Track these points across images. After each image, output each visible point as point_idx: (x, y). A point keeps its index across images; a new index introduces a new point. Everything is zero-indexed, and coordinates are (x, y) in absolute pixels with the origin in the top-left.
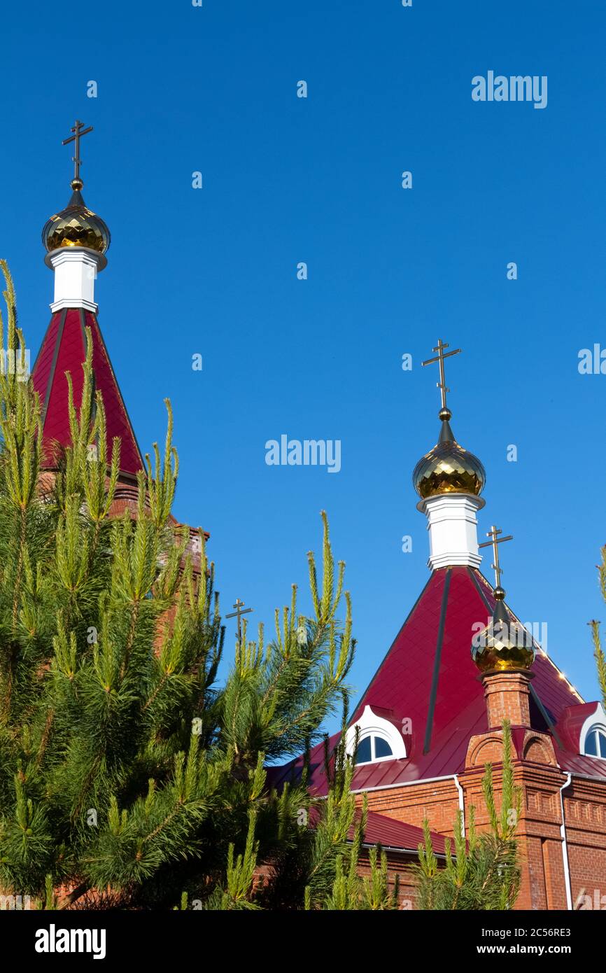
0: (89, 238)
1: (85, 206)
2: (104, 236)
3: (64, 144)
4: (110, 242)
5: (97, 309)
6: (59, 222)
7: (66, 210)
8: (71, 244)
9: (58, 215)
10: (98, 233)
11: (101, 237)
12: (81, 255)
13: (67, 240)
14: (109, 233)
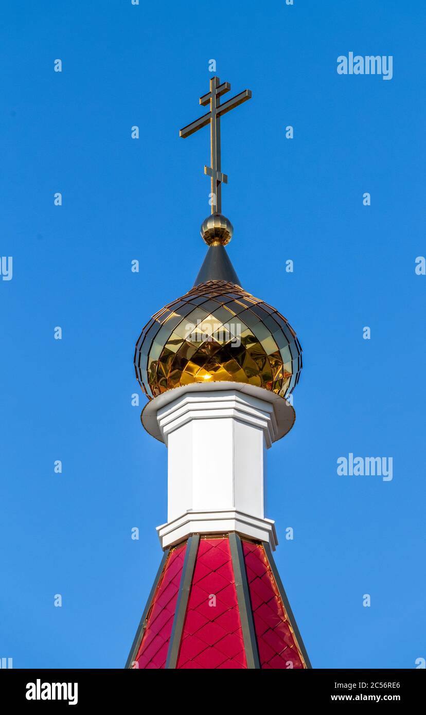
0: (248, 359)
1: (237, 282)
2: (285, 352)
3: (184, 136)
4: (300, 366)
5: (273, 533)
6: (176, 323)
7: (191, 293)
8: (206, 377)
9: (171, 307)
10: (269, 345)
11: (277, 356)
12: (230, 402)
13: (196, 367)
14: (297, 343)
